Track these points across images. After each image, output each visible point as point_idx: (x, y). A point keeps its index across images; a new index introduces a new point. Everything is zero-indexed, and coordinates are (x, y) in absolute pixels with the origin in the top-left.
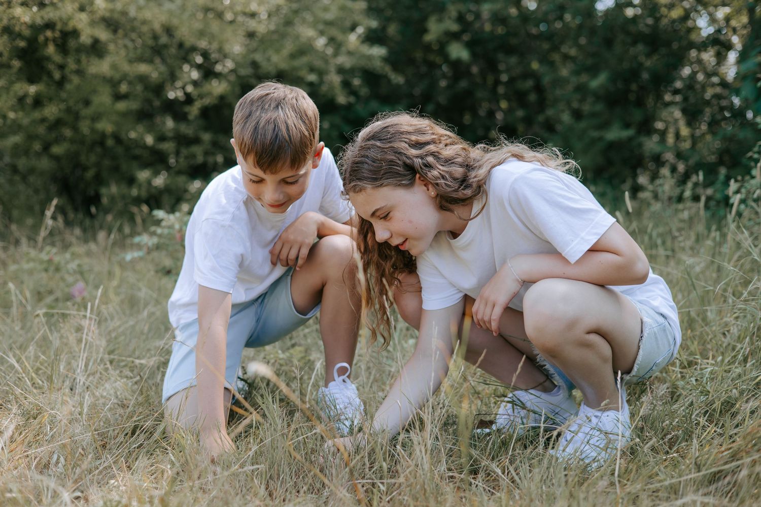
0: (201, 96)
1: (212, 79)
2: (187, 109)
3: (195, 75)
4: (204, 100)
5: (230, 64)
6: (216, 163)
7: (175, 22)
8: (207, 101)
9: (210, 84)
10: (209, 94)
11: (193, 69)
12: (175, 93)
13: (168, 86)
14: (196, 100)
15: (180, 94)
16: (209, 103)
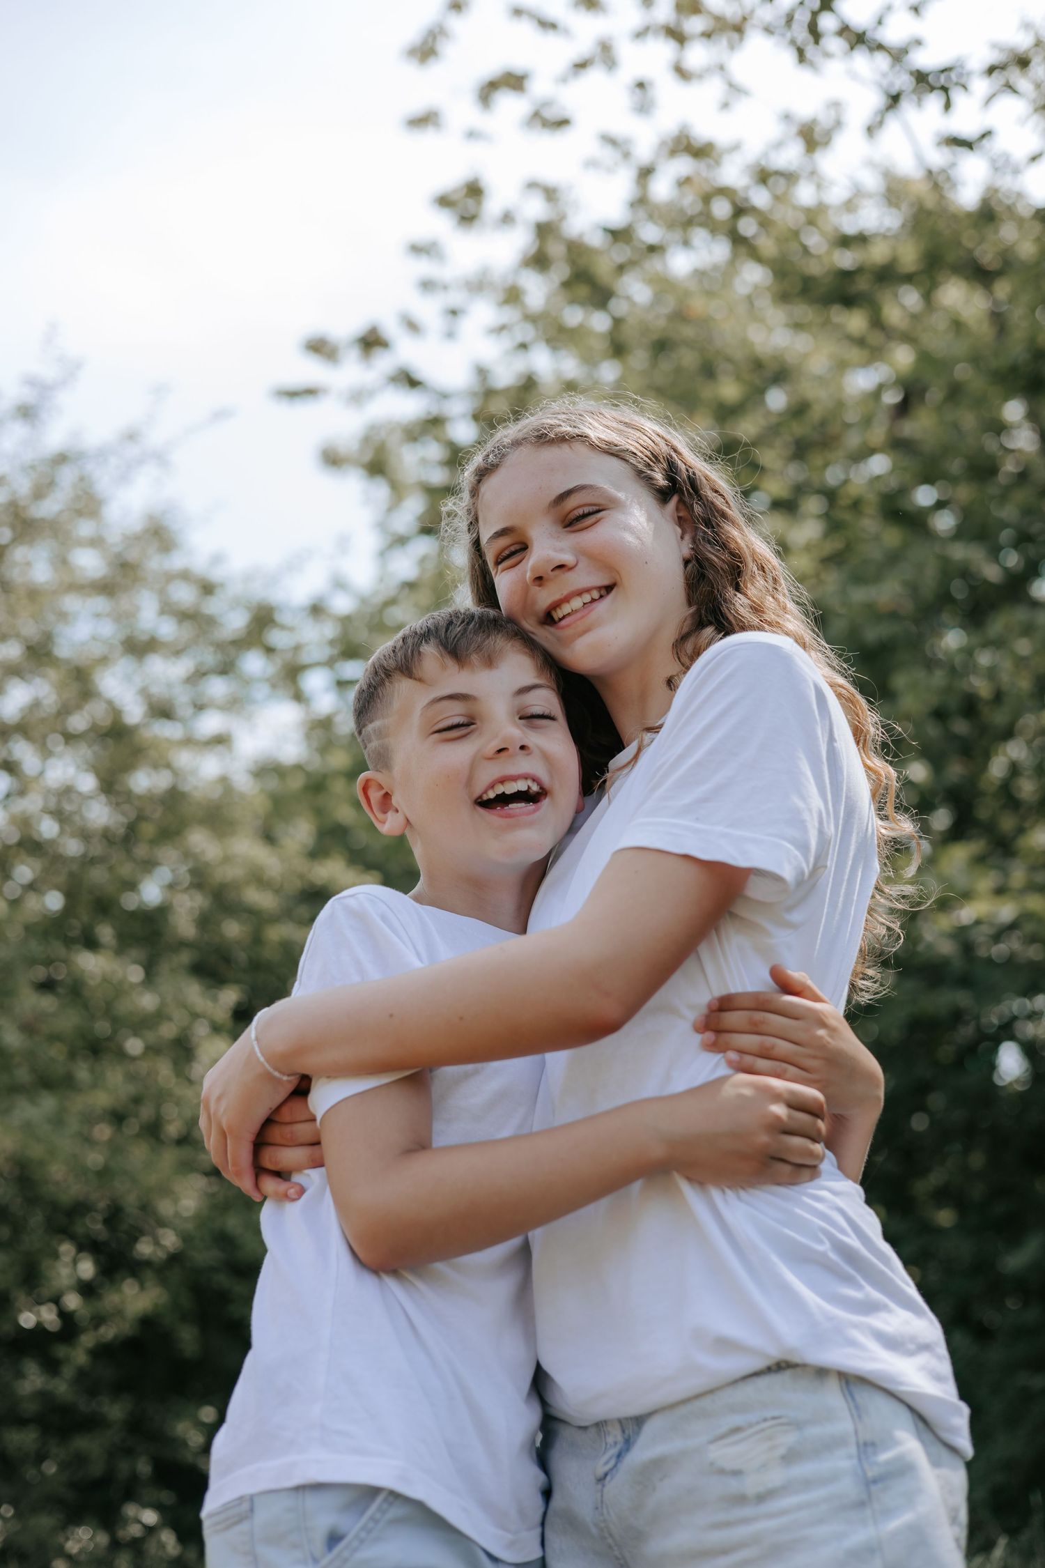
0: (99, 1320)
1: (123, 1279)
2: (61, 1351)
3: (87, 1269)
4: (102, 1330)
5: (170, 1240)
6: (134, 1478)
7: (36, 1151)
8: (109, 1332)
9: (119, 1291)
10: (119, 1313)
11: (81, 1255)
12: (38, 1314)
13: (21, 1298)
14: (84, 1330)
15: (48, 1316)
16: (116, 1338)
